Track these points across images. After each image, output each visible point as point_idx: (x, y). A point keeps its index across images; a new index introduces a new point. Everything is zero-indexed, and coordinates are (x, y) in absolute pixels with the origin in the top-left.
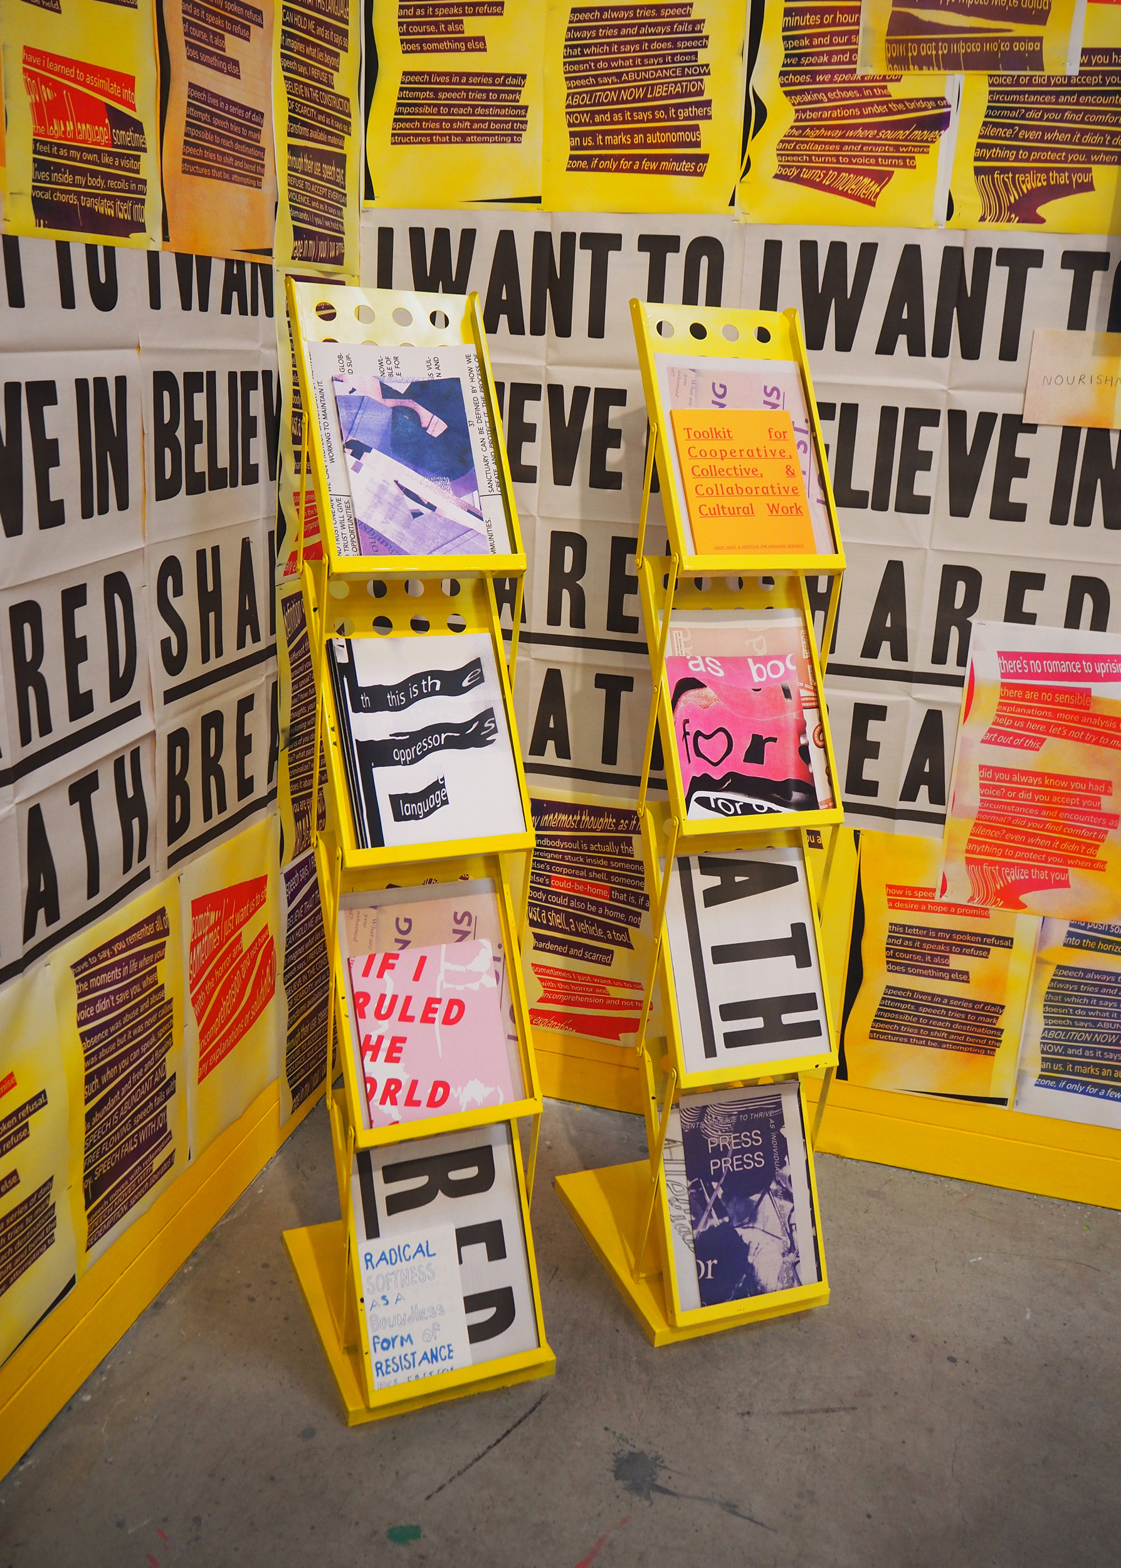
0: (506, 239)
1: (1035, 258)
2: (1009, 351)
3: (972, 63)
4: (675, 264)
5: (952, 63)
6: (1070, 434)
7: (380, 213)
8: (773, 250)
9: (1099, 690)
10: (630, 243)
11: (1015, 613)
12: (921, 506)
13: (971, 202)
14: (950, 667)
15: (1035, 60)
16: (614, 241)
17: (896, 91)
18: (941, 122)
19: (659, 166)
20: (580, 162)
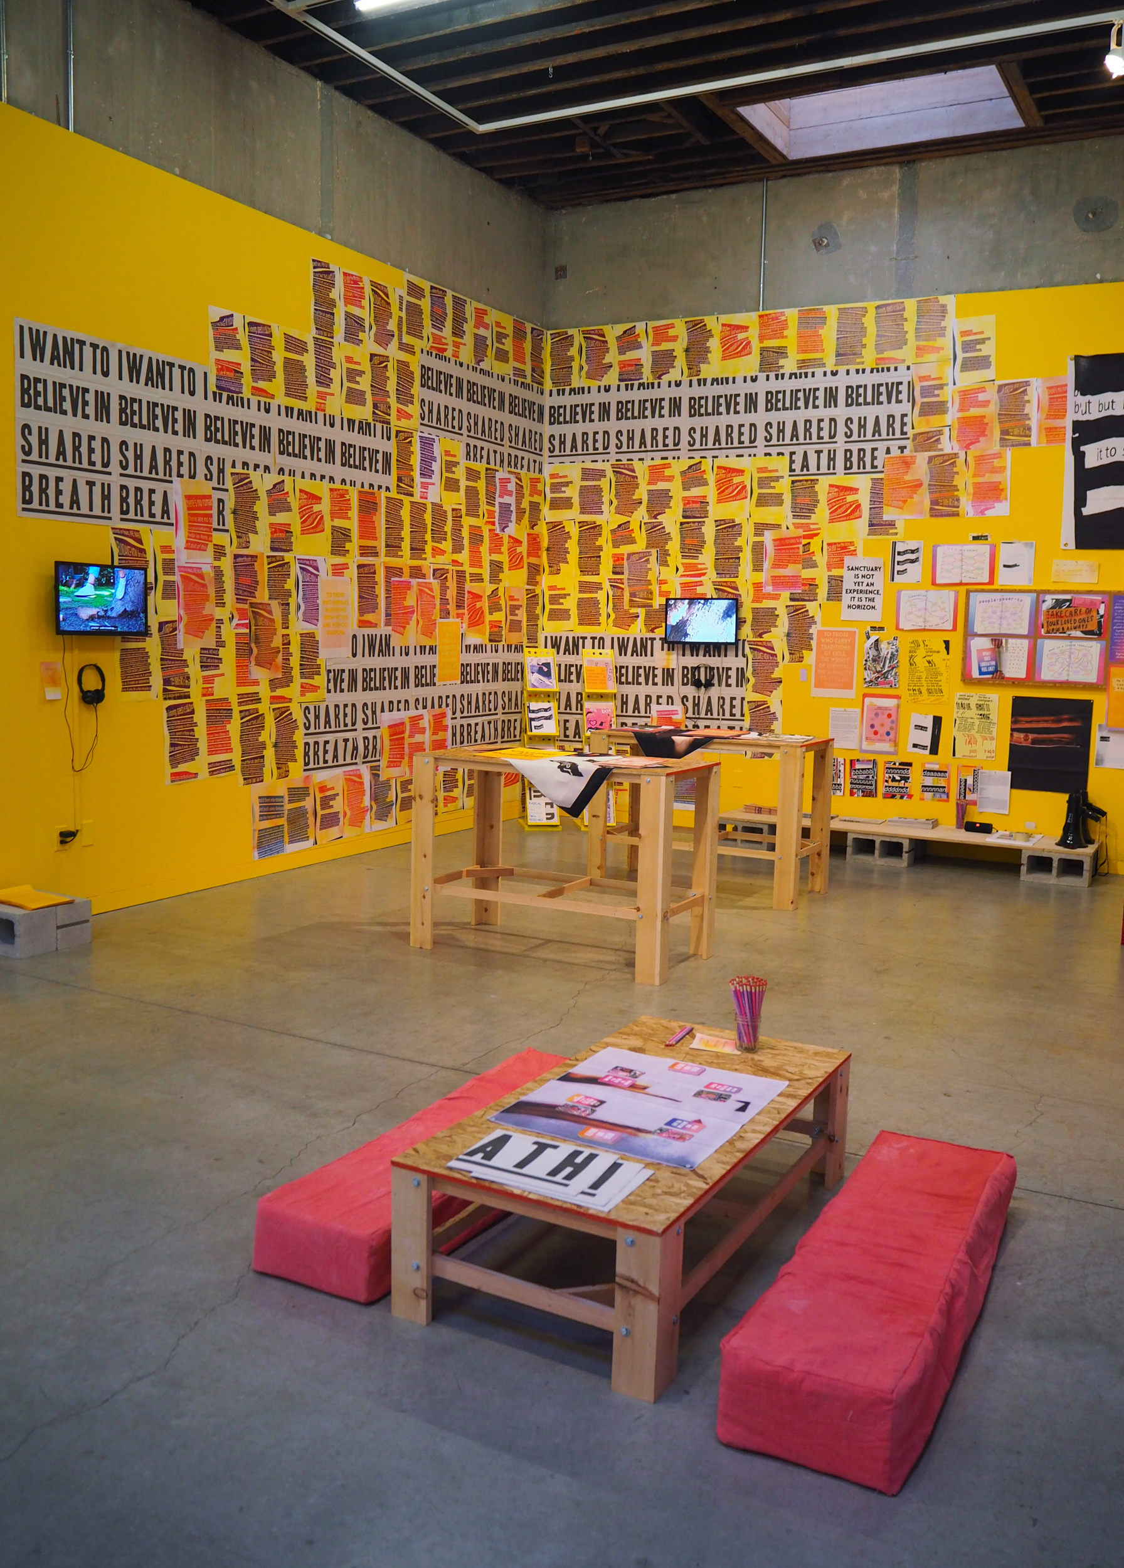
0: (567, 638)
1: (655, 639)
2: (652, 655)
3: (642, 607)
4: (596, 641)
5: (639, 607)
6: (663, 669)
7: (545, 633)
8: (613, 639)
9: (673, 717)
10: (589, 638)
11: (658, 703)
12: (640, 684)
13: (644, 629)
14: (648, 715)
15: (652, 606)
16: (586, 638)
17: (631, 611)
18: (638, 616)
19: (593, 624)
20: (580, 624)
